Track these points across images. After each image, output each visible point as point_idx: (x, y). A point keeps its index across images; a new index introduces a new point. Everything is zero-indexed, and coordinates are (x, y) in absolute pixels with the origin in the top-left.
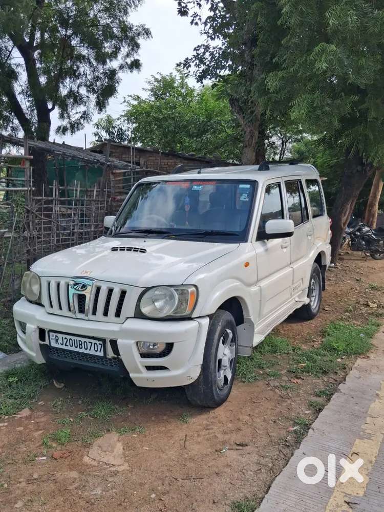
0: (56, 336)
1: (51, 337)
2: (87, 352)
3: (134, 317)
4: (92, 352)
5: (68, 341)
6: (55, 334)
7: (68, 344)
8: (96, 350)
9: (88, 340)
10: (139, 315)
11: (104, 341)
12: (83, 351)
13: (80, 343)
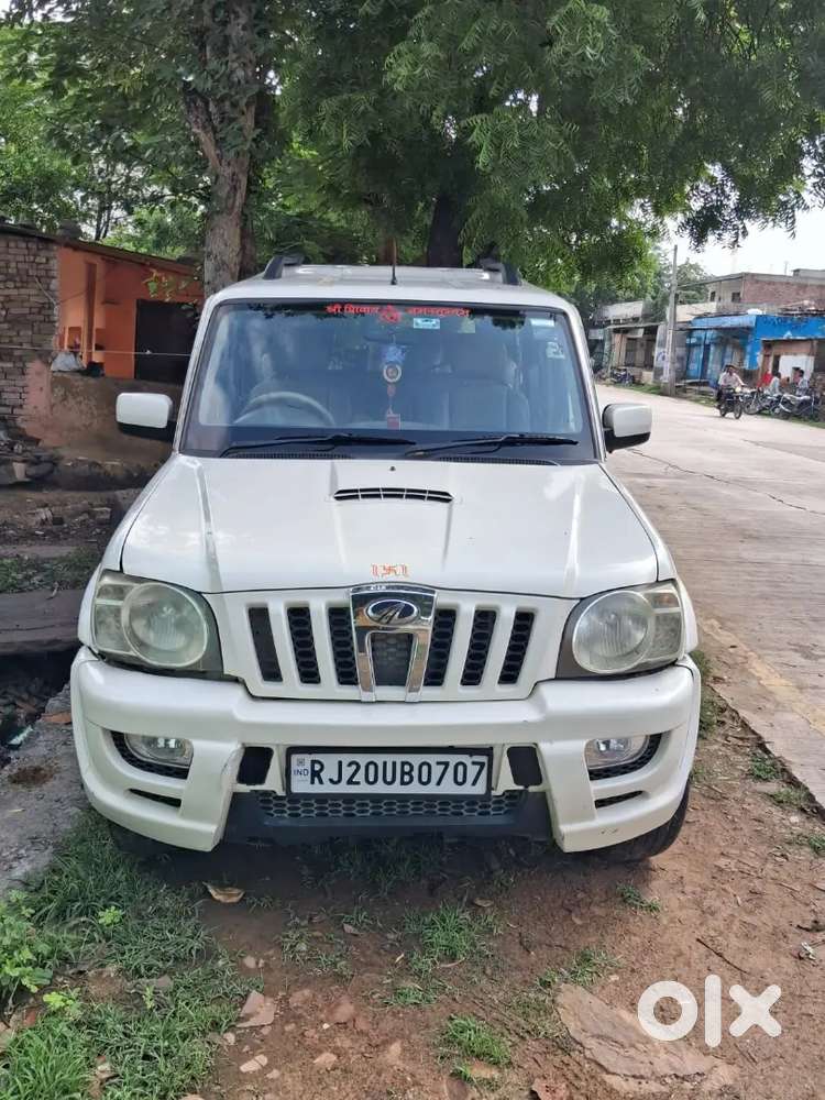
0: (313, 762)
1: (294, 766)
2: (431, 789)
3: (557, 679)
4: (448, 788)
5: (362, 770)
6: (308, 758)
7: (360, 777)
8: (460, 779)
9: (432, 759)
10: (569, 671)
11: (488, 751)
12: (415, 788)
13: (407, 768)
